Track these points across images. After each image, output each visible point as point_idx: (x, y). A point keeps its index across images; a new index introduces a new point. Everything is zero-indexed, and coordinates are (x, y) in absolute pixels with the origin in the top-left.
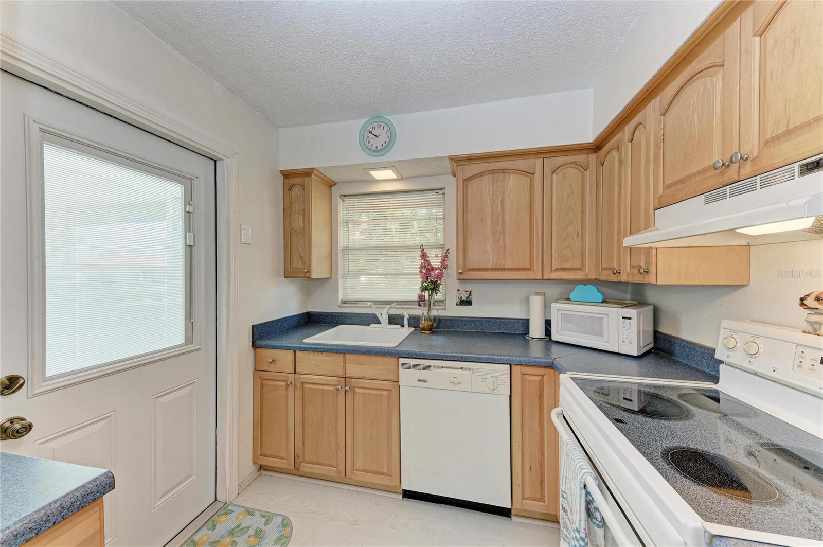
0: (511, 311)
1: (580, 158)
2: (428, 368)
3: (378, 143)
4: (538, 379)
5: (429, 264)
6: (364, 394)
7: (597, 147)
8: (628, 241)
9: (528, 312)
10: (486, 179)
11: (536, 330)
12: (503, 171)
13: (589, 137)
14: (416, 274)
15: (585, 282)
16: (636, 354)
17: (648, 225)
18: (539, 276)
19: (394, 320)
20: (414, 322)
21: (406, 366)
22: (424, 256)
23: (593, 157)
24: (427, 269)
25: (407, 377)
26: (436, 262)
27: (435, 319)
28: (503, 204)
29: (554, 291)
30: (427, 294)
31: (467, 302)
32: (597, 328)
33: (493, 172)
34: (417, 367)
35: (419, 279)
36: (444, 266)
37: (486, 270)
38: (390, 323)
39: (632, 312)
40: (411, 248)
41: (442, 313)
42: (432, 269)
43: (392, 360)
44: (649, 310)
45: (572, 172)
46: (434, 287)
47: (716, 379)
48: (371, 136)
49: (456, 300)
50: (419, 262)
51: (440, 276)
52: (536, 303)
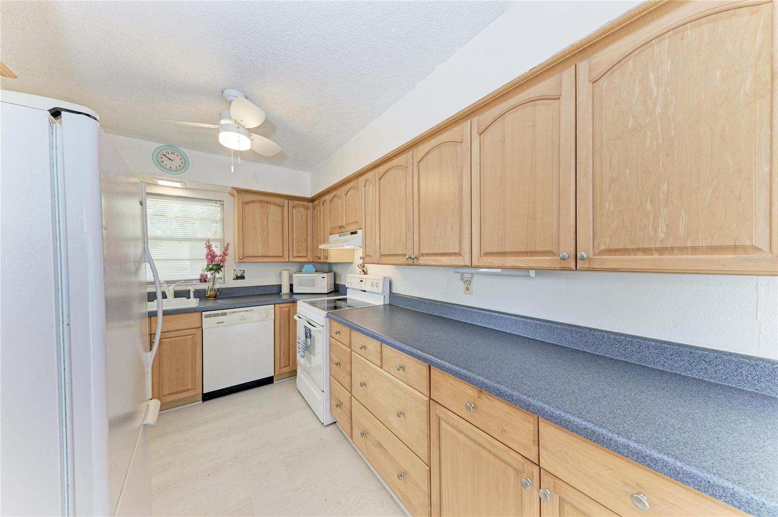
0: (270, 280)
1: (306, 204)
2: (225, 314)
3: (174, 165)
4: (288, 309)
5: (214, 253)
6: (171, 341)
7: (312, 200)
8: (321, 247)
9: (281, 280)
10: (257, 205)
11: (285, 290)
12: (267, 202)
13: (309, 195)
14: (204, 260)
15: (308, 263)
16: (326, 292)
17: (328, 241)
18: (287, 260)
19: (178, 294)
20: (200, 294)
21: (207, 316)
22: (209, 247)
23: (310, 204)
24: (211, 256)
25: (209, 323)
26: (218, 251)
27: (218, 289)
28: (267, 220)
29: (294, 268)
30: (209, 274)
31: (242, 277)
32: (312, 283)
33: (262, 202)
34: (215, 315)
35: (205, 264)
36: (225, 254)
37: (258, 257)
38: (175, 297)
39: (325, 275)
40: (201, 240)
41: (223, 286)
42: (216, 256)
44: (332, 274)
45: (302, 210)
46: (218, 268)
47: (346, 295)
48: (164, 158)
49: (233, 276)
50: (206, 251)
51: (223, 261)
52: (285, 274)
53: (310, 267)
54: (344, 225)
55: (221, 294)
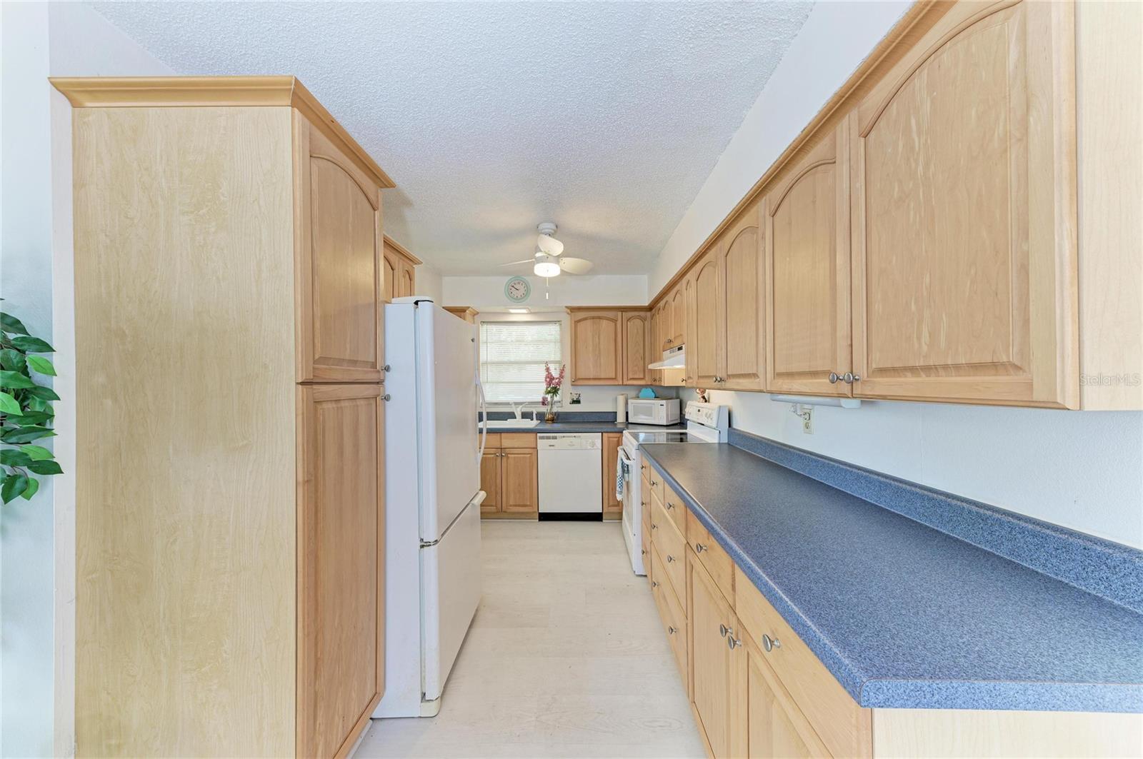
0: (606, 407)
1: (642, 314)
2: (555, 438)
3: (519, 294)
4: (617, 439)
5: (552, 376)
6: (515, 457)
7: (650, 308)
8: (651, 367)
9: (616, 408)
10: (589, 322)
11: (621, 418)
12: (600, 318)
13: (646, 303)
14: (543, 382)
15: (646, 386)
16: (665, 424)
17: (660, 359)
18: (621, 383)
19: (526, 415)
20: (541, 417)
21: (542, 438)
22: (548, 369)
23: (649, 314)
24: (550, 379)
25: (542, 444)
26: (555, 374)
27: (555, 413)
28: (599, 339)
29: (632, 393)
30: (549, 396)
31: (578, 402)
32: (649, 412)
33: (593, 318)
34: (548, 438)
35: (544, 386)
36: (561, 376)
37: (590, 379)
38: (523, 418)
39: (664, 402)
40: (541, 362)
41: (560, 410)
42: (554, 379)
43: (533, 435)
44: (678, 400)
45: (638, 322)
46: (555, 391)
47: (686, 429)
48: (513, 289)
49: (570, 400)
50: (545, 374)
51: (559, 383)
52: (621, 400)
53: (649, 392)
54: (672, 338)
55: (557, 418)
